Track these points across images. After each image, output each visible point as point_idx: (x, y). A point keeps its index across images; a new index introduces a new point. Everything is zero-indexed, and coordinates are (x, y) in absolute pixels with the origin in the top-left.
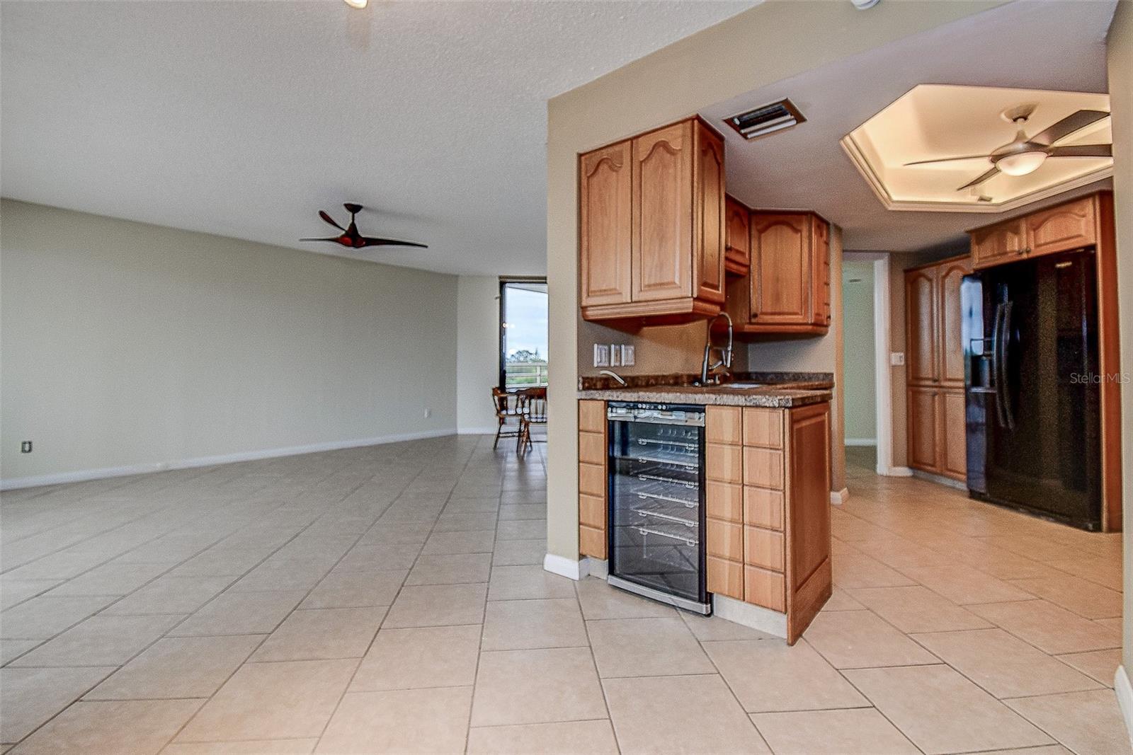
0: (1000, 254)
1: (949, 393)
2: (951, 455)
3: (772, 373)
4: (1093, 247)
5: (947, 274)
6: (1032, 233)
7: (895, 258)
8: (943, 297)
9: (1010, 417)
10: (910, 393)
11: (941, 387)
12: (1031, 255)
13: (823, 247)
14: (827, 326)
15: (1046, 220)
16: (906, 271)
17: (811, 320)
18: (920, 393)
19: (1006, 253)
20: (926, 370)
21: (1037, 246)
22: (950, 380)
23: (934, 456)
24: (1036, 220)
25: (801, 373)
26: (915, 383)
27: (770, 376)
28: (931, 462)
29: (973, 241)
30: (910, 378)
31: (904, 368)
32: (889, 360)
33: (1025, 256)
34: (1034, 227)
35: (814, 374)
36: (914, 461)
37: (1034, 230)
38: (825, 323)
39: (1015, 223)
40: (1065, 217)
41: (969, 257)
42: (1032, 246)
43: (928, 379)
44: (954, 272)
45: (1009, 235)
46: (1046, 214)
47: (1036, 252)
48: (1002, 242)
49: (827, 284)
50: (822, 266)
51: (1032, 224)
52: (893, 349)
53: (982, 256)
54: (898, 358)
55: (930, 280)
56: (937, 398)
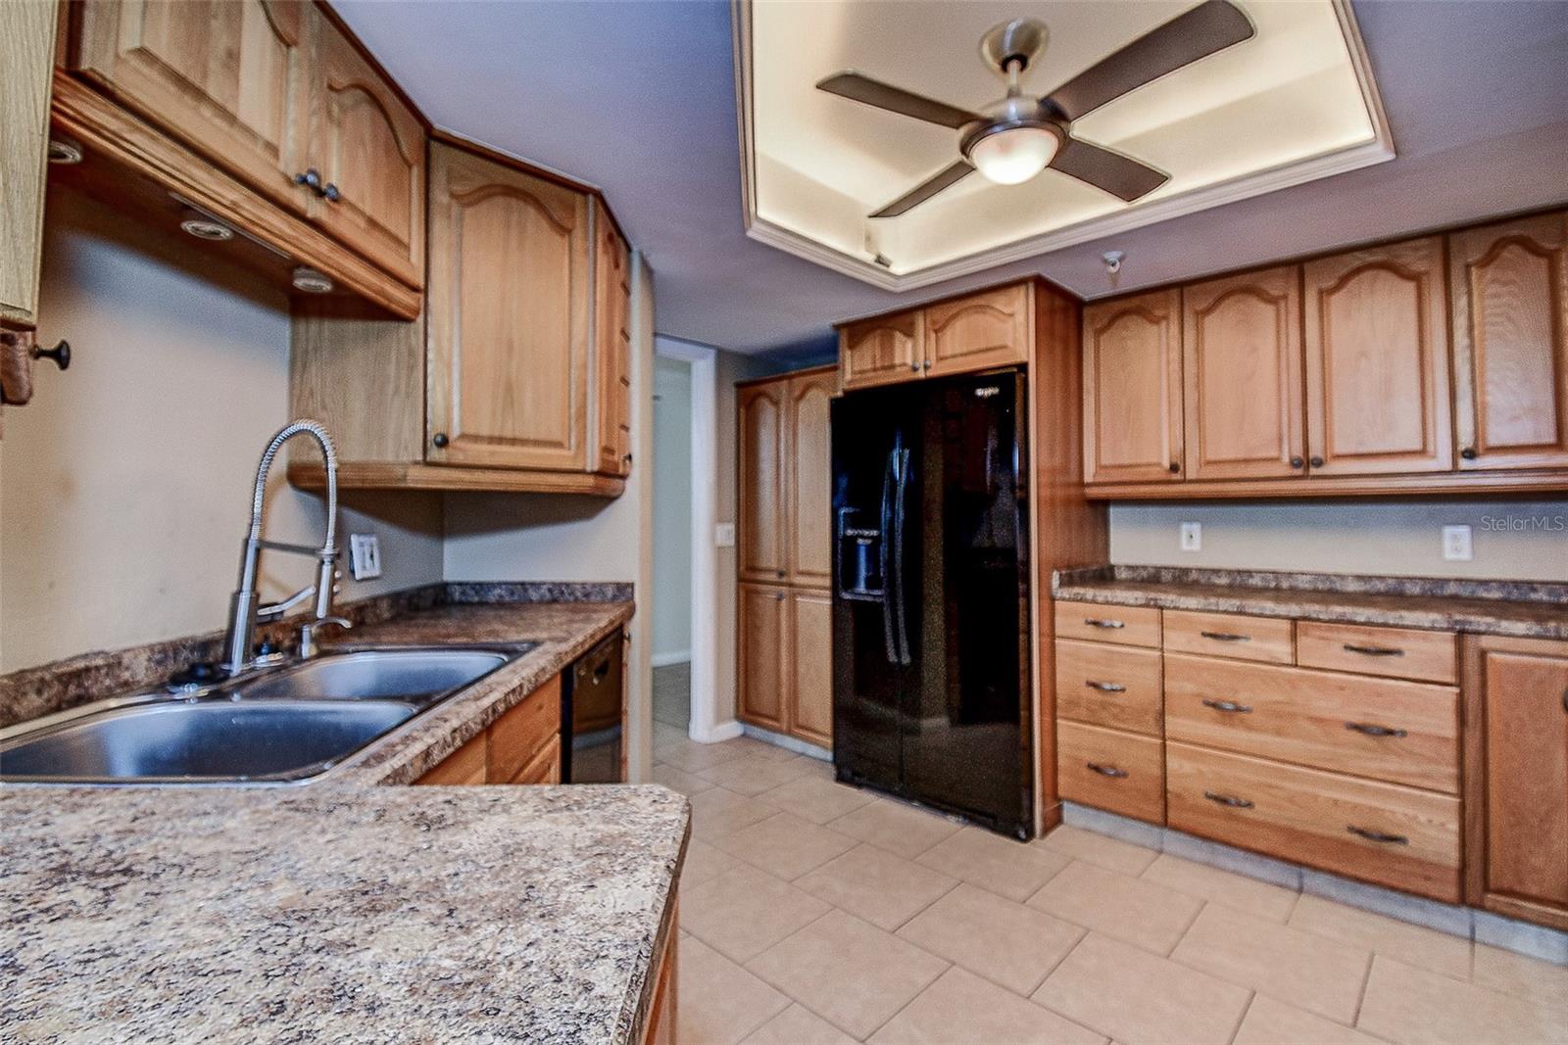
0: (884, 368)
1: (801, 595)
2: (804, 700)
3: (500, 584)
4: (1023, 367)
5: (802, 396)
6: (933, 336)
7: (725, 358)
8: (795, 434)
9: (904, 645)
10: (742, 594)
11: (791, 585)
12: (931, 373)
13: (619, 292)
14: (624, 477)
15: (954, 317)
16: (739, 386)
17: (593, 463)
18: (757, 592)
19: (892, 367)
20: (769, 556)
21: (940, 359)
22: (802, 573)
23: (778, 703)
24: (938, 314)
25: (568, 585)
26: (753, 576)
27: (498, 591)
28: (773, 713)
29: (843, 340)
30: (742, 568)
31: (733, 551)
32: (713, 537)
33: (921, 374)
34: (937, 327)
35: (594, 585)
36: (747, 710)
37: (936, 332)
38: (621, 471)
39: (907, 319)
40: (984, 313)
41: (835, 369)
42: (932, 362)
43: (770, 571)
44: (813, 394)
45: (898, 336)
46: (954, 308)
47: (938, 370)
48: (888, 347)
49: (625, 381)
50: (617, 337)
51: (934, 323)
52: (720, 519)
53: (857, 368)
54: (726, 534)
55: (776, 403)
56: (784, 603)
